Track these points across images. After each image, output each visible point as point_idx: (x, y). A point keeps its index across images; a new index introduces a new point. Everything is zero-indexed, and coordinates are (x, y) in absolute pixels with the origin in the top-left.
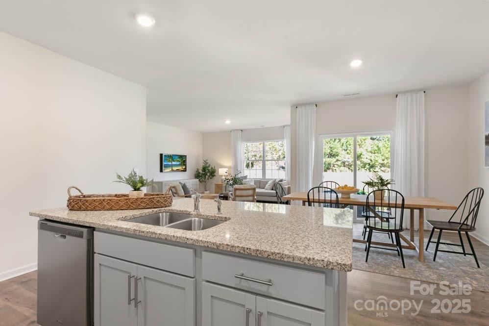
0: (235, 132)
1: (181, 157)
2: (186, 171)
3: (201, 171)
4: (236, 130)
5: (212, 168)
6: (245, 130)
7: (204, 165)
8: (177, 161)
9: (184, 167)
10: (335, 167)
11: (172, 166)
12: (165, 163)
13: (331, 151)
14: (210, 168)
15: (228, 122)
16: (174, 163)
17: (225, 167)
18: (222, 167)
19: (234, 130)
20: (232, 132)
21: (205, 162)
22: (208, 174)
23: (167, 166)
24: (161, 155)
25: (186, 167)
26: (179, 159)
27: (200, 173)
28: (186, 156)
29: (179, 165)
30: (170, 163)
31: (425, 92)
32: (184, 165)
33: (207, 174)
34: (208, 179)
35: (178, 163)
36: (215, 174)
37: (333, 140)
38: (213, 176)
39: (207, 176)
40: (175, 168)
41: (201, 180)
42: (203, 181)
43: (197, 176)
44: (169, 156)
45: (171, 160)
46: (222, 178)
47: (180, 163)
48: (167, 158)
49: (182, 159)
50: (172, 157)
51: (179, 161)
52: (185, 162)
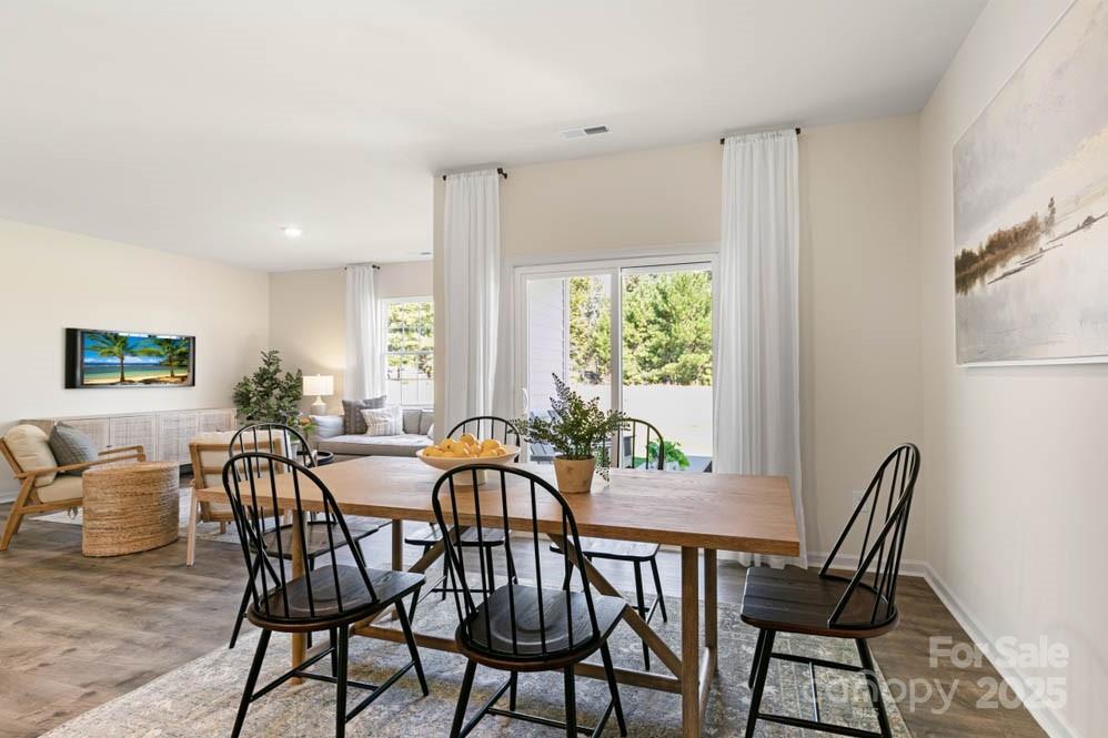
0: (357, 269)
2: (192, 384)
3: (251, 385)
4: (359, 264)
5: (289, 375)
6: (385, 264)
8: (150, 354)
10: (705, 374)
11: (123, 368)
12: (90, 360)
13: (698, 337)
14: (281, 376)
15: (293, 232)
16: (128, 359)
18: (321, 372)
19: (354, 266)
20: (350, 272)
21: (271, 360)
24: (71, 333)
25: (192, 372)
26: (157, 350)
30: (118, 361)
31: (798, 131)
32: (181, 366)
35: (153, 360)
37: (703, 312)
40: (139, 377)
44: (108, 338)
45: (116, 349)
46: (315, 404)
47: (161, 360)
48: (99, 343)
49: (173, 350)
50: (124, 342)
51: (160, 355)
52: (187, 358)
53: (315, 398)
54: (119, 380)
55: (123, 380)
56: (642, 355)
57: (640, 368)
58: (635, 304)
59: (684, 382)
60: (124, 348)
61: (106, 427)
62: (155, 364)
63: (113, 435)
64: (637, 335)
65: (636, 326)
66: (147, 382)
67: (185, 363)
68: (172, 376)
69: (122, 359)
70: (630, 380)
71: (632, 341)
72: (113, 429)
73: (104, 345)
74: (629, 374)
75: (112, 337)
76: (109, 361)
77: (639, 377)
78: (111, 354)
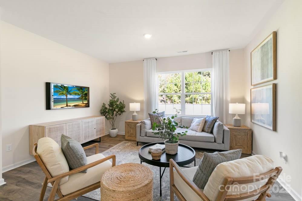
0: (149, 60)
1: (81, 88)
2: (88, 106)
3: (107, 106)
4: (150, 58)
5: (121, 102)
6: (159, 58)
7: (111, 99)
8: (76, 94)
9: (86, 102)
11: (67, 100)
12: (55, 97)
13: (196, 90)
14: (118, 103)
15: (148, 36)
16: (69, 96)
17: (137, 102)
18: (133, 101)
19: (147, 59)
20: (145, 61)
22: (117, 110)
23: (57, 101)
24: (48, 85)
25: (89, 101)
26: (78, 92)
27: (106, 108)
28: (89, 88)
29: (78, 99)
30: (65, 97)
32: (86, 99)
33: (115, 110)
34: (116, 115)
35: (77, 97)
36: (124, 109)
38: (122, 112)
39: (115, 112)
40: (72, 104)
41: (108, 117)
42: (110, 118)
43: (104, 112)
44: (62, 88)
45: (64, 92)
46: (134, 114)
47: (79, 97)
48: (59, 89)
49: (83, 92)
50: (67, 89)
51: (79, 95)
52: (87, 96)
53: (133, 112)
54: (66, 106)
55: (67, 106)
56: (179, 95)
57: (178, 99)
58: (177, 81)
59: (191, 103)
60: (67, 92)
61: (65, 127)
62: (78, 98)
63: (67, 131)
64: (178, 89)
65: (177, 87)
66: (75, 106)
67: (86, 98)
68: (83, 103)
69: (67, 96)
70: (176, 102)
71: (176, 91)
72: (67, 128)
73: (61, 90)
74: (175, 100)
75: (63, 87)
76: (62, 97)
77: (178, 101)
78: (63, 94)
